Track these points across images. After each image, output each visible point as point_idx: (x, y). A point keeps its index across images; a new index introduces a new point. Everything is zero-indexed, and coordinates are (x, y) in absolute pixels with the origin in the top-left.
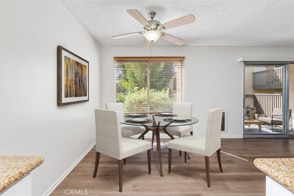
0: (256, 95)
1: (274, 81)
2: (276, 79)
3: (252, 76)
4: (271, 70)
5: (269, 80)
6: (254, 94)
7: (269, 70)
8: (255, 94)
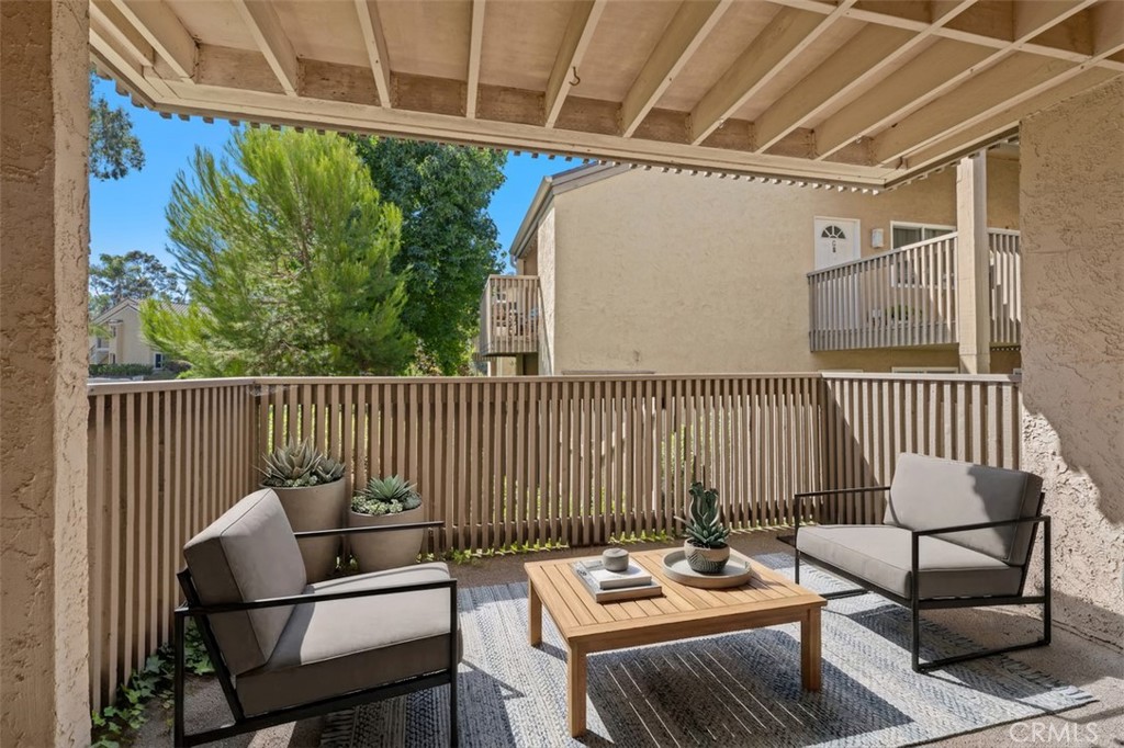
0: (834, 380)
1: (893, 316)
2: (900, 307)
3: (805, 288)
4: (885, 257)
5: (873, 308)
6: (814, 374)
7: (878, 259)
8: (825, 374)
